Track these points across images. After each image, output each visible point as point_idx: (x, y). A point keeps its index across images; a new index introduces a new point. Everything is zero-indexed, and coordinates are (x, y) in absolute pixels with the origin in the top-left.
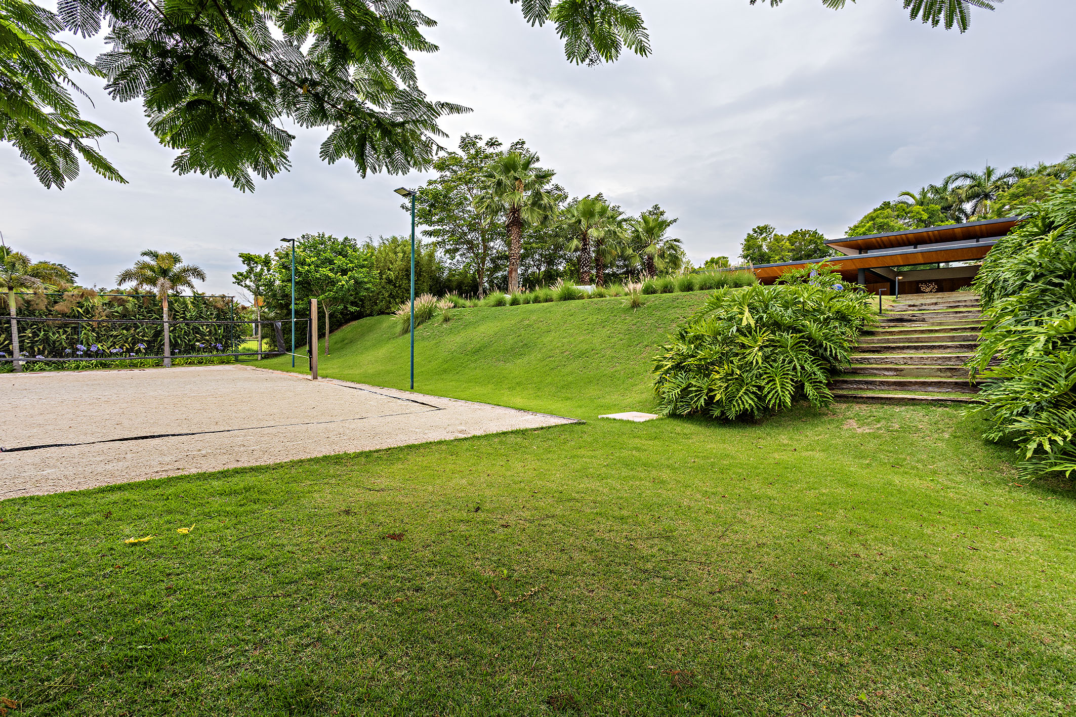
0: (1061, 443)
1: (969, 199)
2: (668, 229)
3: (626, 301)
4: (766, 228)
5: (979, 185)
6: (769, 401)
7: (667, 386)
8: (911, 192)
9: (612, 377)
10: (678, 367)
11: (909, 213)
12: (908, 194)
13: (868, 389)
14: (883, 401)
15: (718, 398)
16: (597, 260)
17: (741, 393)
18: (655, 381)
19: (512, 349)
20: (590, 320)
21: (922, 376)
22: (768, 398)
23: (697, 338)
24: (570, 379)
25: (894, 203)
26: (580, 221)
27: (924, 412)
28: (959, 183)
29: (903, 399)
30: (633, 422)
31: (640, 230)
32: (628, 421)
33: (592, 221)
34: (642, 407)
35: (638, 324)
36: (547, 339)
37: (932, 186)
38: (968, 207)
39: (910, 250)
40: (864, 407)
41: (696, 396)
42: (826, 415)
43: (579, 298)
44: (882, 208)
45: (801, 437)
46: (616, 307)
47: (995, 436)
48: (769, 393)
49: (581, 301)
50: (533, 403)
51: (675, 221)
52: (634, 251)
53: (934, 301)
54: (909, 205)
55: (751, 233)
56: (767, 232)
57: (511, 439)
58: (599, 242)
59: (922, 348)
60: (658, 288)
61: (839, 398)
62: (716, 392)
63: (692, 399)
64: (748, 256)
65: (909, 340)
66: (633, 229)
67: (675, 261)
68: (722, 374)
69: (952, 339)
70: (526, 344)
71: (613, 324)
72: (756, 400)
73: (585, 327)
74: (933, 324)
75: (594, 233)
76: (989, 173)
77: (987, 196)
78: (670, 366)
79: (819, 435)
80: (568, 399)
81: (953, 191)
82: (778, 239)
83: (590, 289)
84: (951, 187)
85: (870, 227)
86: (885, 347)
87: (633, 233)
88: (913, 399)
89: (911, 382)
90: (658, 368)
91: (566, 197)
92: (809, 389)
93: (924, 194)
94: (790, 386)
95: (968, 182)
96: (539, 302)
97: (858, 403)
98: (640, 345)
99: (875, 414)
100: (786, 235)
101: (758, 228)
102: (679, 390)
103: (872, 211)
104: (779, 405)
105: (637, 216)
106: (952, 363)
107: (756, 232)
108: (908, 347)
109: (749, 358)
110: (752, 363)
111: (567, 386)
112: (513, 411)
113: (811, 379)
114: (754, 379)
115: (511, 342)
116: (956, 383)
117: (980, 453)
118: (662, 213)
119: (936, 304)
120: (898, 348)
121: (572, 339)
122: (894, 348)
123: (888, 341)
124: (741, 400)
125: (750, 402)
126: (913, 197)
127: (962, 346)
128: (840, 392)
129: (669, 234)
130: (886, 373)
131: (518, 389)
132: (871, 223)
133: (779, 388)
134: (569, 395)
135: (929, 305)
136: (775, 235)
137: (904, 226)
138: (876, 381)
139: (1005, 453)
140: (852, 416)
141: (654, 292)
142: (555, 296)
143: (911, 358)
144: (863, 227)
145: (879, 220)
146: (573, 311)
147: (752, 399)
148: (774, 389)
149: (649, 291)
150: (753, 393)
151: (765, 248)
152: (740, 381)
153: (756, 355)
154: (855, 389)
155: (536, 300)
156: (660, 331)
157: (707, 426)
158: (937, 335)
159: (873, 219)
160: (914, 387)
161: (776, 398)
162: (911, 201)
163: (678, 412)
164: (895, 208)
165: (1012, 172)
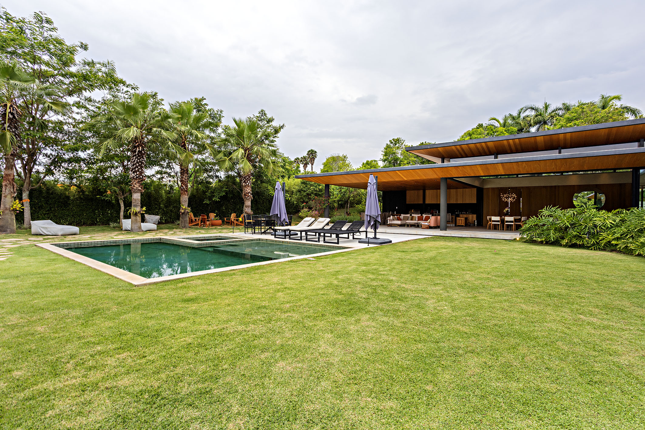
1: (536, 123)
4: (398, 140)
5: (540, 115)
8: (497, 118)
11: (495, 132)
12: (495, 119)
25: (486, 125)
28: (528, 113)
37: (510, 115)
38: (533, 129)
39: (490, 159)
44: (477, 128)
54: (495, 127)
55: (389, 143)
56: (399, 143)
64: (386, 161)
76: (546, 107)
77: (545, 123)
81: (524, 118)
84: (522, 115)
93: (505, 120)
95: (533, 113)
101: (393, 140)
103: (470, 129)
107: (392, 143)
126: (498, 121)
136: (406, 145)
151: (399, 155)
162: (497, 124)
164: (486, 128)
165: (561, 106)
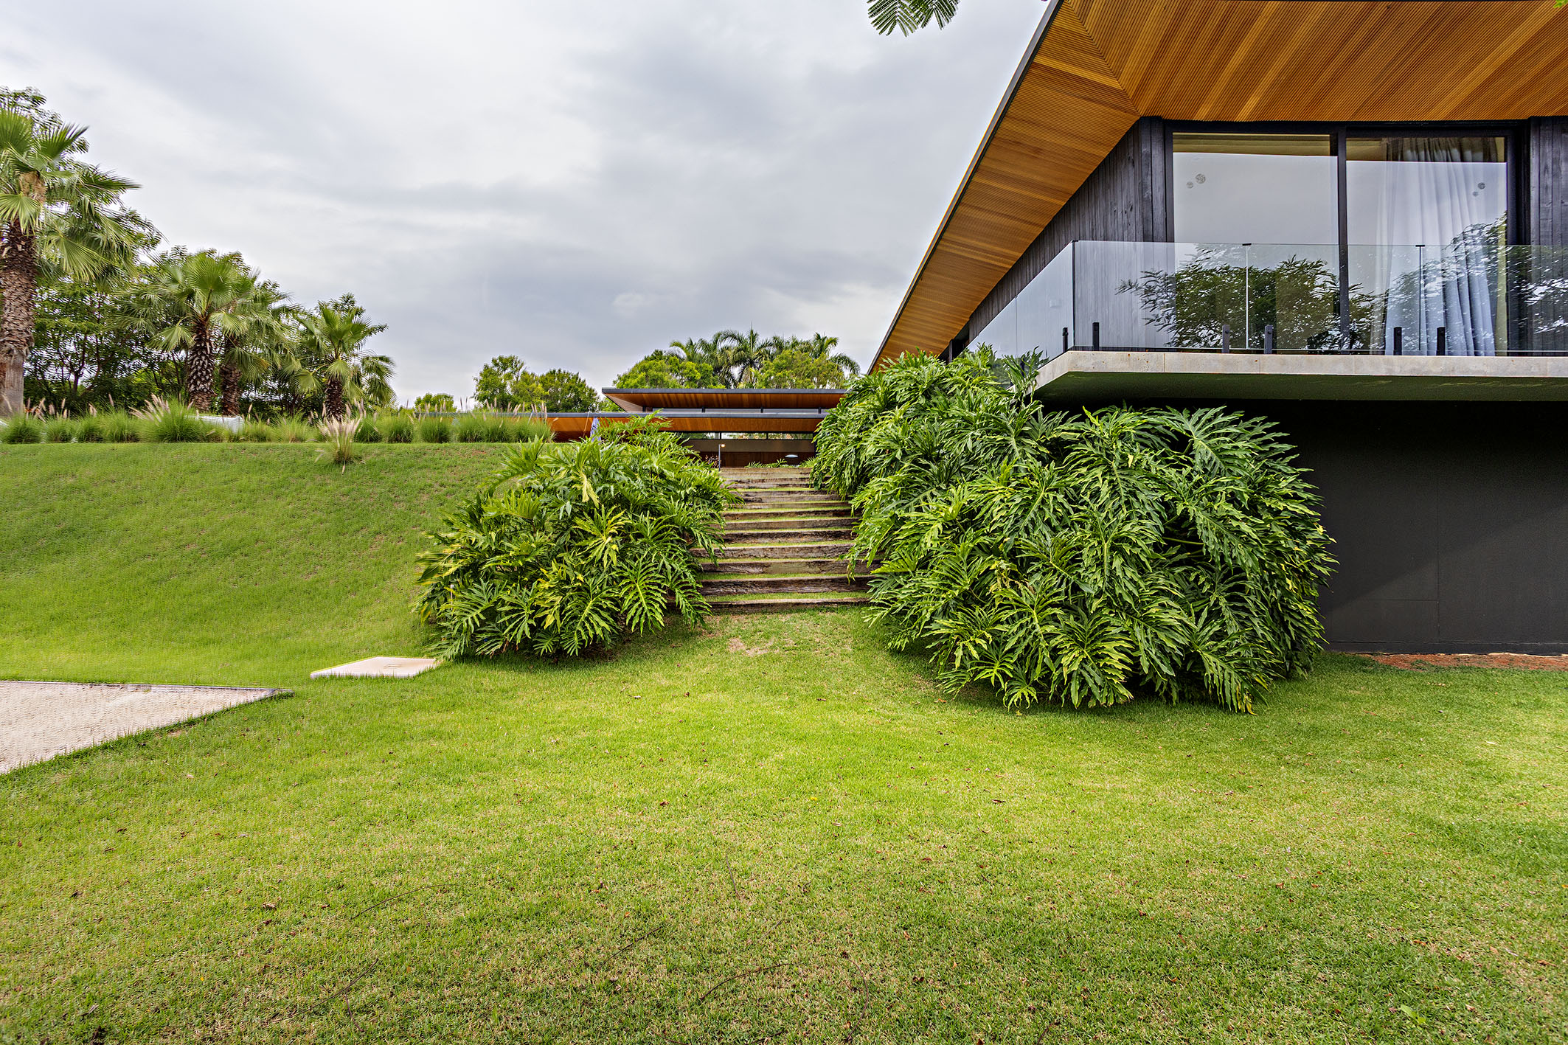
0: (985, 647)
1: (736, 363)
2: (368, 338)
3: (323, 452)
4: (511, 360)
5: (745, 349)
6: (632, 618)
7: (453, 606)
8: (681, 343)
9: (310, 592)
10: (472, 571)
11: (681, 368)
12: (679, 345)
13: (737, 593)
14: (764, 609)
15: (549, 621)
16: (224, 373)
17: (587, 611)
18: (424, 597)
19: (26, 539)
20: (244, 480)
21: (791, 573)
22: (629, 617)
23: (498, 521)
24: (207, 600)
25: (666, 354)
26: (191, 295)
27: (812, 620)
28: (727, 343)
29: (787, 604)
30: (392, 680)
31: (317, 331)
32: (382, 679)
33: (219, 299)
34: (395, 648)
35: (354, 494)
36: (134, 519)
37: (703, 342)
38: (736, 371)
39: (698, 413)
40: (743, 618)
41: (510, 621)
42: (700, 634)
43: (208, 439)
44: (653, 358)
45: (680, 673)
46: (301, 462)
47: (901, 643)
48: (630, 607)
49: (214, 445)
50: (112, 662)
51: (381, 328)
52: (304, 366)
53: (758, 477)
54: (680, 359)
55: (491, 364)
56: (512, 367)
57: (108, 766)
58: (231, 341)
59: (778, 535)
60: (384, 433)
61: (718, 608)
62: (546, 612)
63: (503, 626)
64: (485, 398)
65: (758, 526)
66: (302, 327)
67: (381, 391)
68: (552, 583)
69: (802, 524)
70: (71, 530)
71: (298, 490)
72: (611, 620)
73: (234, 496)
74: (774, 506)
75: (222, 322)
76: (753, 337)
77: (752, 364)
78: (452, 570)
79: (704, 666)
80: (207, 643)
81: (722, 351)
82: (527, 379)
83: (234, 423)
84: (721, 345)
85: (642, 379)
86: (737, 535)
87: (303, 334)
88: (798, 604)
89: (786, 582)
90: (427, 574)
91: (154, 242)
92: (680, 598)
94: (659, 595)
95: (735, 344)
96: (99, 440)
97: (734, 613)
98: (364, 531)
99: (760, 627)
100: (539, 374)
101: (501, 359)
102: (478, 612)
103: (642, 359)
104: (645, 624)
105: (311, 307)
106: (813, 555)
107: (497, 365)
108: (762, 535)
109: (596, 553)
110: (601, 561)
111: (203, 616)
112: (71, 689)
113: (681, 583)
114: (605, 587)
115: (24, 523)
116: (833, 580)
117: (891, 667)
118: (359, 312)
119: (763, 481)
120: (752, 536)
121: (202, 519)
122: (746, 537)
123: (735, 527)
124: (589, 622)
125: (603, 624)
126: (684, 349)
127: (817, 534)
128: (718, 600)
129: (370, 347)
130: (751, 570)
131: (58, 631)
132: (643, 374)
133: (642, 599)
134: (211, 635)
135: (756, 481)
136: (524, 373)
137: (676, 383)
138: (747, 582)
139: (912, 665)
140: (733, 633)
141: (376, 439)
142: (142, 432)
143: (772, 549)
144: (635, 377)
145: (652, 372)
146: (198, 464)
147: (605, 620)
148: (636, 601)
149: (365, 436)
150: (608, 610)
151: (509, 390)
152: (583, 591)
153: (606, 546)
154: (722, 594)
155: (90, 436)
156: (401, 507)
157: (528, 670)
158: (783, 519)
159: (645, 370)
160: (789, 588)
161: (640, 616)
162: (682, 354)
163: (479, 651)
164: (668, 360)
165: (772, 341)
